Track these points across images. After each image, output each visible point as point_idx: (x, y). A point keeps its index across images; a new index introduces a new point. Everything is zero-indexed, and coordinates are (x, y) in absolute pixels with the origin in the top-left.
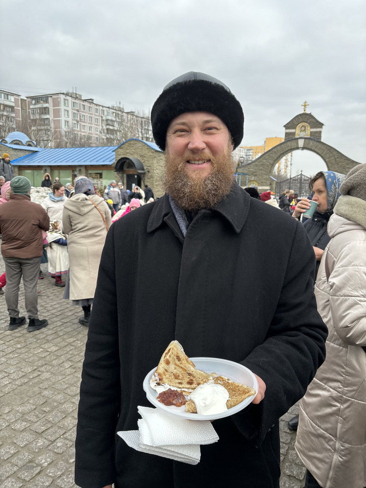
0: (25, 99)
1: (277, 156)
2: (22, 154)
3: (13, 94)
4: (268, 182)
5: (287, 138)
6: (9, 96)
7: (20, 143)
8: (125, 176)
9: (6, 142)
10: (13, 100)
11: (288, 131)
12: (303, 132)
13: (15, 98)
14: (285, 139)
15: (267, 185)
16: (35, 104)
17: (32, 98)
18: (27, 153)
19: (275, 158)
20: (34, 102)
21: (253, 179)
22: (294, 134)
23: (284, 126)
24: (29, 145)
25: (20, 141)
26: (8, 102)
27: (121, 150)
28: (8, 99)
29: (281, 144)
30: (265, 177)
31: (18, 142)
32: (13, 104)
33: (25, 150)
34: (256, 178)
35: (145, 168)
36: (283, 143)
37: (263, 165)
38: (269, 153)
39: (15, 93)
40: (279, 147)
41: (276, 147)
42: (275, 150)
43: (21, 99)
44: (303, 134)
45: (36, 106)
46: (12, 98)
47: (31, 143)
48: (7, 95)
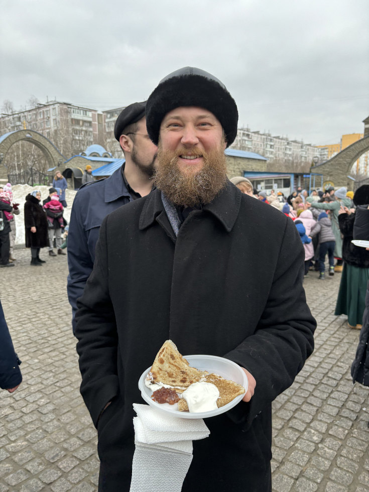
0: (102, 113)
1: (355, 154)
2: (99, 165)
3: (90, 110)
4: (346, 182)
5: (366, 134)
6: (88, 113)
7: (97, 155)
9: (85, 155)
10: (91, 115)
11: (368, 126)
13: (92, 114)
14: (365, 135)
15: (344, 185)
16: (110, 118)
17: (108, 112)
18: (104, 164)
19: (353, 156)
20: (109, 116)
21: (328, 179)
23: (364, 121)
24: (106, 157)
25: (98, 154)
26: (86, 118)
28: (86, 114)
29: (360, 141)
30: (342, 176)
31: (95, 154)
32: (90, 119)
33: (102, 162)
34: (332, 178)
36: (362, 140)
37: (340, 164)
38: (346, 151)
39: (92, 109)
40: (357, 145)
41: (354, 144)
42: (353, 147)
43: (98, 114)
45: (112, 120)
46: (90, 114)
47: (107, 155)
48: (86, 111)
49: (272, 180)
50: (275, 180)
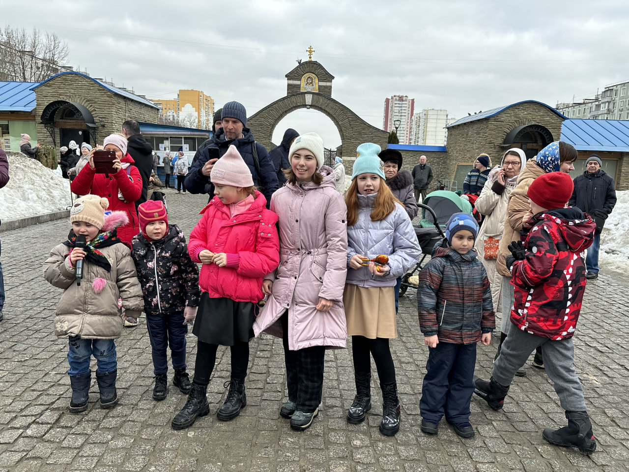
1: (279, 114)
8: (57, 131)
11: (291, 82)
12: (309, 85)
14: (288, 93)
19: (277, 117)
22: (299, 86)
23: (286, 76)
27: (47, 88)
35: (96, 119)
36: (286, 98)
37: (262, 125)
38: (268, 109)
40: (281, 103)
41: (276, 102)
42: (275, 106)
44: (309, 88)
49: (182, 138)
50: (185, 138)
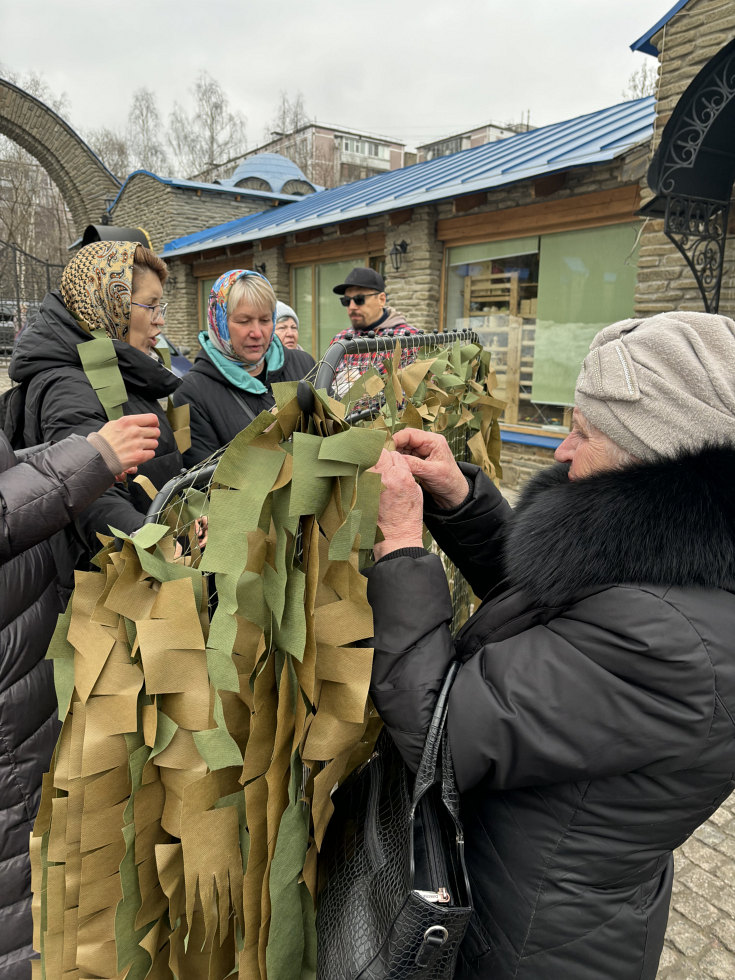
3: (387, 144)
6: (380, 148)
7: (263, 188)
10: (387, 156)
13: (391, 152)
17: (427, 148)
20: (430, 157)
26: (376, 162)
28: (376, 154)
31: (257, 185)
32: (386, 166)
39: (394, 141)
43: (406, 154)
46: (385, 153)
